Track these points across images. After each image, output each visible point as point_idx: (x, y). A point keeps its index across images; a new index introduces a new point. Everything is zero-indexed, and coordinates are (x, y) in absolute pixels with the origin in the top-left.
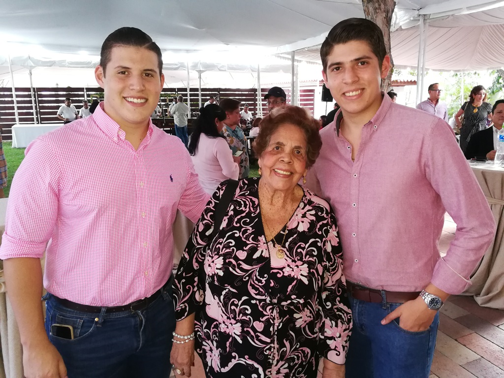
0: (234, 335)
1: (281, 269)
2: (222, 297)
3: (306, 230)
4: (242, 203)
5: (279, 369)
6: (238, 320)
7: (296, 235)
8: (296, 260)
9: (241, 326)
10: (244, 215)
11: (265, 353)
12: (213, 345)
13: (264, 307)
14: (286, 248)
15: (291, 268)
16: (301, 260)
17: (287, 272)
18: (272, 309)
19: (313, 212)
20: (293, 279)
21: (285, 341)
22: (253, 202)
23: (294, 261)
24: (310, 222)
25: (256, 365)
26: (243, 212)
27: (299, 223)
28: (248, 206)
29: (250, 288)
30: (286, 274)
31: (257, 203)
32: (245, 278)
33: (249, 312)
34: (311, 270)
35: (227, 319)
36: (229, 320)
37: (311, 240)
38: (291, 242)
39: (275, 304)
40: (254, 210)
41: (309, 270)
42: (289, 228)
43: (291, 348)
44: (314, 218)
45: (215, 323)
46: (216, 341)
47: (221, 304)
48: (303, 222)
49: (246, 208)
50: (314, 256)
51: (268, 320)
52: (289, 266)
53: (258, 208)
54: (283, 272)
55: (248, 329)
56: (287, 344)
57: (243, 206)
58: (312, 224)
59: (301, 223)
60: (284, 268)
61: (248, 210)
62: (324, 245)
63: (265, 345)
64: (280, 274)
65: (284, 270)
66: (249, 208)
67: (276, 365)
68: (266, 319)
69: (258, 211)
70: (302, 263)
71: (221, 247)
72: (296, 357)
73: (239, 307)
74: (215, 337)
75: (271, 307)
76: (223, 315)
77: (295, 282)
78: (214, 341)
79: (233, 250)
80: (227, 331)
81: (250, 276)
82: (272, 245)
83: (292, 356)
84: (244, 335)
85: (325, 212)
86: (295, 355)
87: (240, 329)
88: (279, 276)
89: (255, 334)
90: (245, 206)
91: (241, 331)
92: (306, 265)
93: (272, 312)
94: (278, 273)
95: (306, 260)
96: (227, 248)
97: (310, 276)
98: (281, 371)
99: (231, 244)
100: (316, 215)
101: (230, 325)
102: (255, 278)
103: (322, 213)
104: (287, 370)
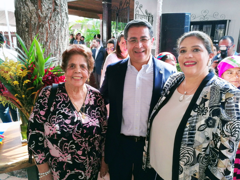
0: (67, 161)
1: (88, 123)
2: (59, 144)
3: (93, 104)
4: (59, 97)
5: (89, 171)
6: (69, 152)
7: (90, 107)
8: (93, 118)
9: (71, 155)
10: (61, 102)
11: (84, 164)
12: (53, 171)
13: (81, 143)
14: (87, 114)
15: (92, 122)
16: (95, 117)
17: (91, 124)
18: (86, 143)
19: (94, 95)
20: (94, 127)
21: (91, 157)
22: (65, 96)
23: (92, 119)
24: (94, 100)
25: (80, 171)
26: (60, 101)
27: (89, 101)
28: (62, 98)
29: (73, 136)
30: (91, 125)
31: (67, 95)
32: (71, 132)
33: (74, 147)
34: (100, 121)
35: (63, 154)
36: (63, 155)
37: (97, 108)
38: (88, 111)
39: (87, 140)
40: (66, 99)
41: (99, 121)
42: (86, 104)
43: (93, 160)
44: (95, 98)
45: (54, 159)
46: (55, 168)
47: (58, 148)
48: (91, 100)
49: (61, 99)
50: (99, 115)
51: (84, 149)
52: (91, 121)
53: (68, 98)
54: (89, 125)
55: (75, 156)
56: (92, 158)
57: (59, 98)
58: (95, 100)
59: (90, 101)
60: (89, 122)
61: (62, 100)
62: (102, 109)
63: (83, 161)
64: (88, 126)
65: (89, 124)
66: (63, 98)
67: (88, 169)
68: (83, 149)
69: (69, 100)
70: (96, 119)
71: (55, 120)
72: (95, 163)
73: (68, 146)
74: (54, 166)
75: (85, 142)
76: (60, 153)
77: (95, 127)
78: (54, 169)
79: (63, 120)
80: (63, 160)
81: (73, 130)
82: (81, 114)
83: (94, 163)
84: (73, 159)
85: (98, 94)
86: (95, 162)
87: (71, 157)
88: (88, 127)
89: (78, 157)
90: (61, 98)
91: (71, 158)
92: (97, 119)
93: (86, 145)
94: (87, 125)
95: (97, 117)
96: (59, 120)
97: (100, 123)
98: (90, 171)
99: (60, 118)
100: (95, 96)
101: (65, 157)
102: (75, 131)
103: (98, 95)
104: (92, 170)
